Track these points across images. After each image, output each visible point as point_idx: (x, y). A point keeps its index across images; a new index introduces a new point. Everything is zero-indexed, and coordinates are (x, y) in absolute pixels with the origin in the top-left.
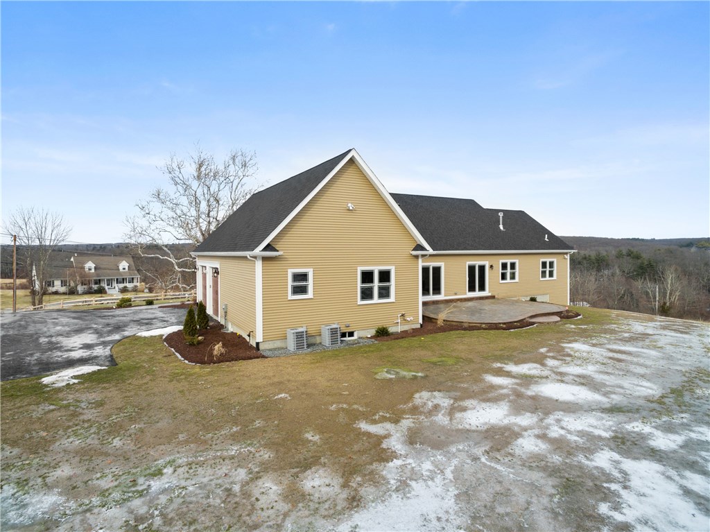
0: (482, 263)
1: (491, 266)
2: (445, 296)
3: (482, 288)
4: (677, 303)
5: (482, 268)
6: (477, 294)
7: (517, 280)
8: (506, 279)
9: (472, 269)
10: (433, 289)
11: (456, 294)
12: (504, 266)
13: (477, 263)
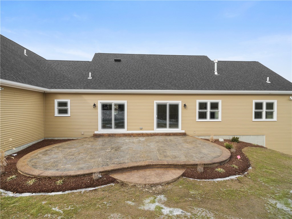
0: (174, 102)
1: (185, 106)
2: (128, 130)
6: (167, 130)
11: (141, 129)
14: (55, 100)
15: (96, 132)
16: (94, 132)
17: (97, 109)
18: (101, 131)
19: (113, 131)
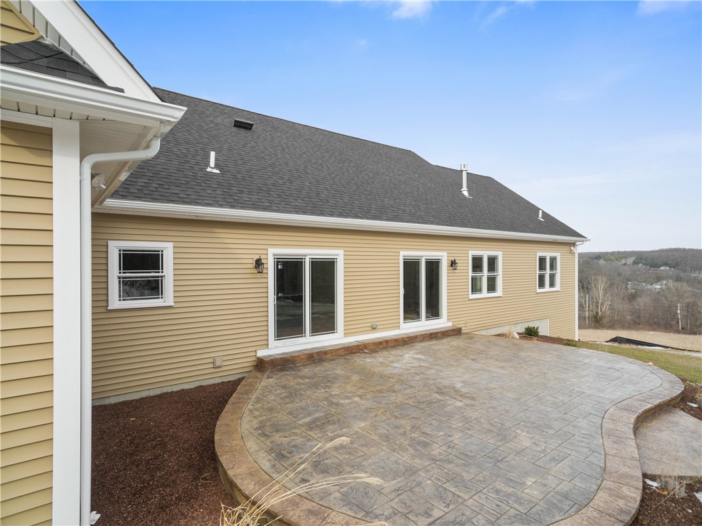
0: (432, 254)
1: (453, 264)
2: (346, 335)
3: (434, 310)
4: (608, 313)
5: (433, 267)
6: (423, 325)
7: (499, 292)
8: (480, 290)
9: (411, 267)
10: (313, 320)
11: (374, 329)
12: (477, 264)
13: (423, 253)
14: (110, 243)
15: (261, 353)
16: (254, 354)
17: (265, 275)
18: (276, 347)
19: (308, 342)
